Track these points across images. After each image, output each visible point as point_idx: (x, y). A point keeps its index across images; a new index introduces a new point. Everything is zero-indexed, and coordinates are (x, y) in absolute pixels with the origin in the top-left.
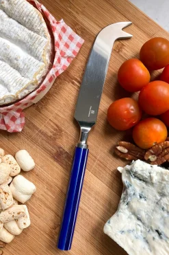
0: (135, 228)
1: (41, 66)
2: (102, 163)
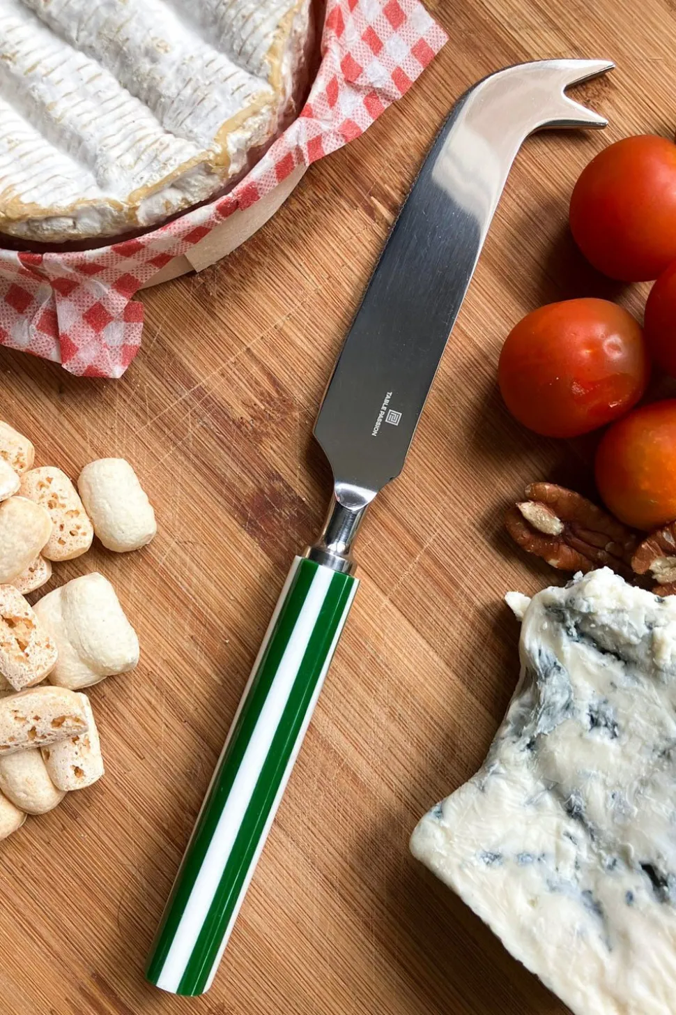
1: (254, 94)
2: (440, 567)
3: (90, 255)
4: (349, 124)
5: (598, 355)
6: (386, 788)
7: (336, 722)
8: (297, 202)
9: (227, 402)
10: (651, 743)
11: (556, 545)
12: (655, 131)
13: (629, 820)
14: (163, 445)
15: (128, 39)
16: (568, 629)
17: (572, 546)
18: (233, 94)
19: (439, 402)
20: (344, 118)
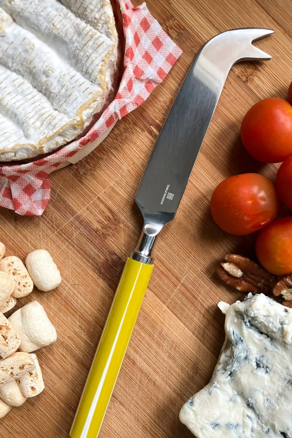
0: (241, 423)
1: (93, 92)
2: (188, 290)
3: (24, 166)
4: (139, 97)
5: (255, 203)
6: (168, 387)
7: (145, 361)
8: (117, 130)
9: (90, 221)
10: (283, 377)
11: (240, 281)
12: (279, 90)
13: (274, 411)
14: (62, 241)
15: (35, 67)
16: (246, 323)
17: (246, 281)
18: (84, 92)
19: (185, 217)
20: (136, 94)
